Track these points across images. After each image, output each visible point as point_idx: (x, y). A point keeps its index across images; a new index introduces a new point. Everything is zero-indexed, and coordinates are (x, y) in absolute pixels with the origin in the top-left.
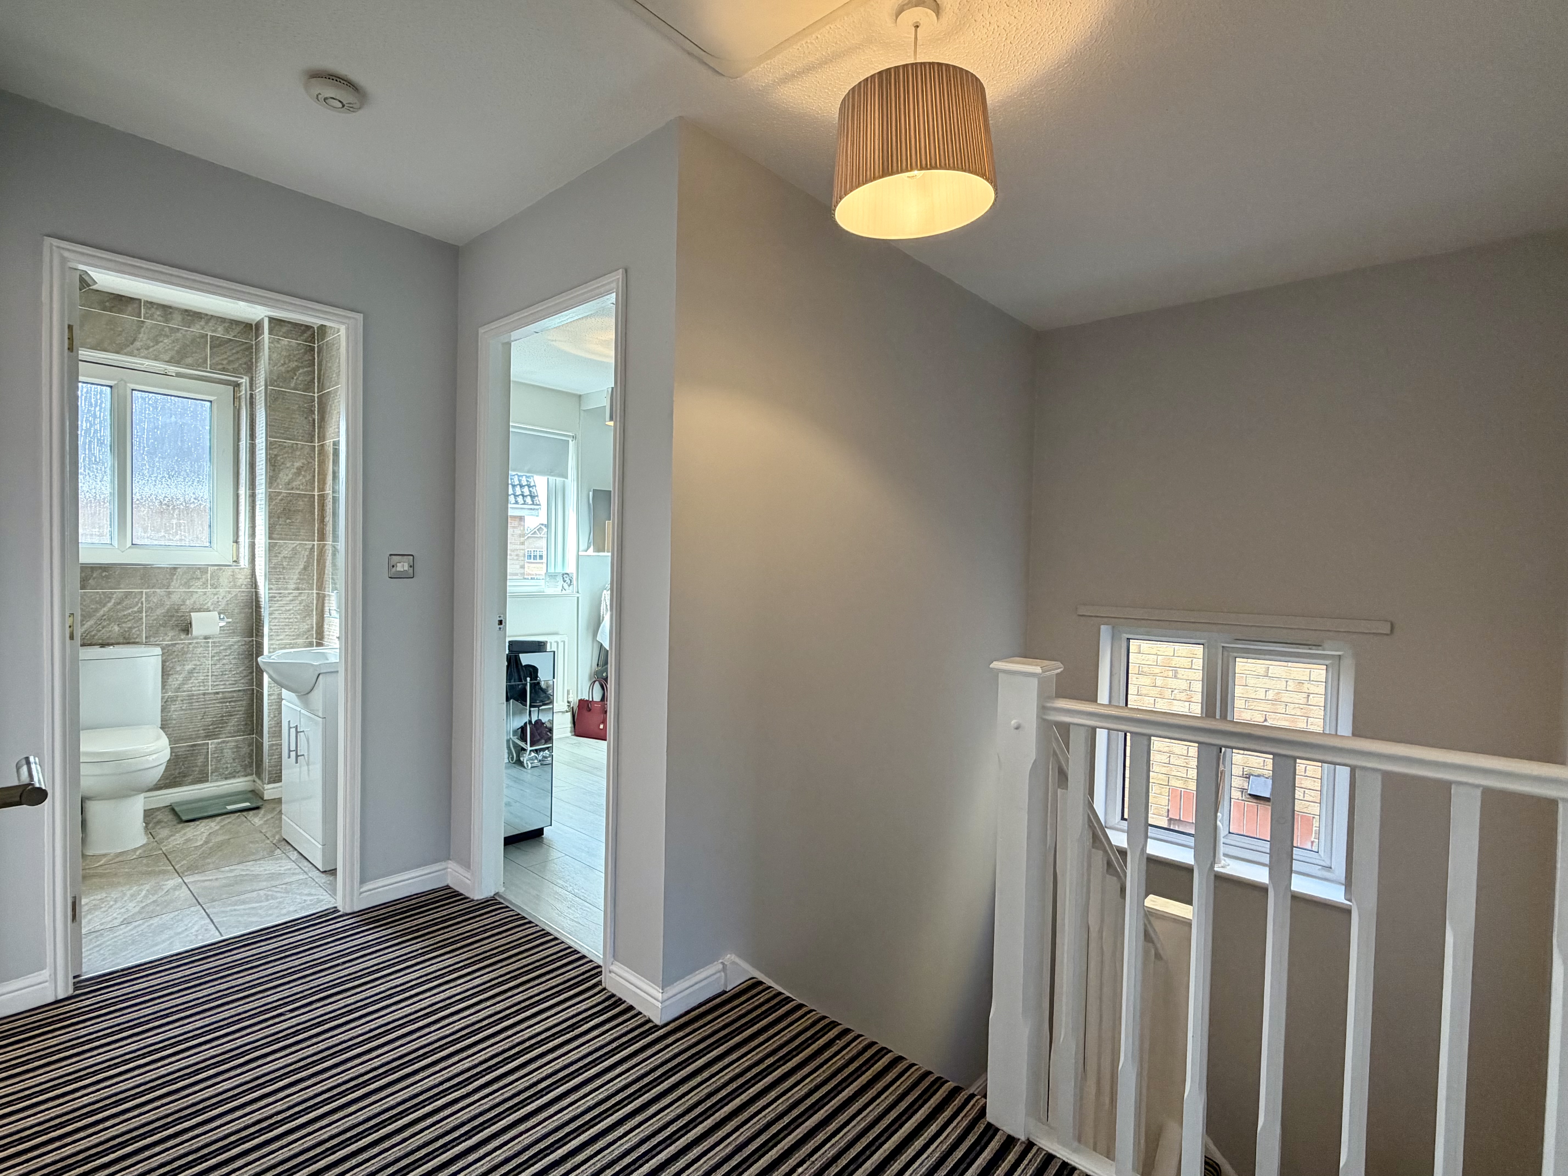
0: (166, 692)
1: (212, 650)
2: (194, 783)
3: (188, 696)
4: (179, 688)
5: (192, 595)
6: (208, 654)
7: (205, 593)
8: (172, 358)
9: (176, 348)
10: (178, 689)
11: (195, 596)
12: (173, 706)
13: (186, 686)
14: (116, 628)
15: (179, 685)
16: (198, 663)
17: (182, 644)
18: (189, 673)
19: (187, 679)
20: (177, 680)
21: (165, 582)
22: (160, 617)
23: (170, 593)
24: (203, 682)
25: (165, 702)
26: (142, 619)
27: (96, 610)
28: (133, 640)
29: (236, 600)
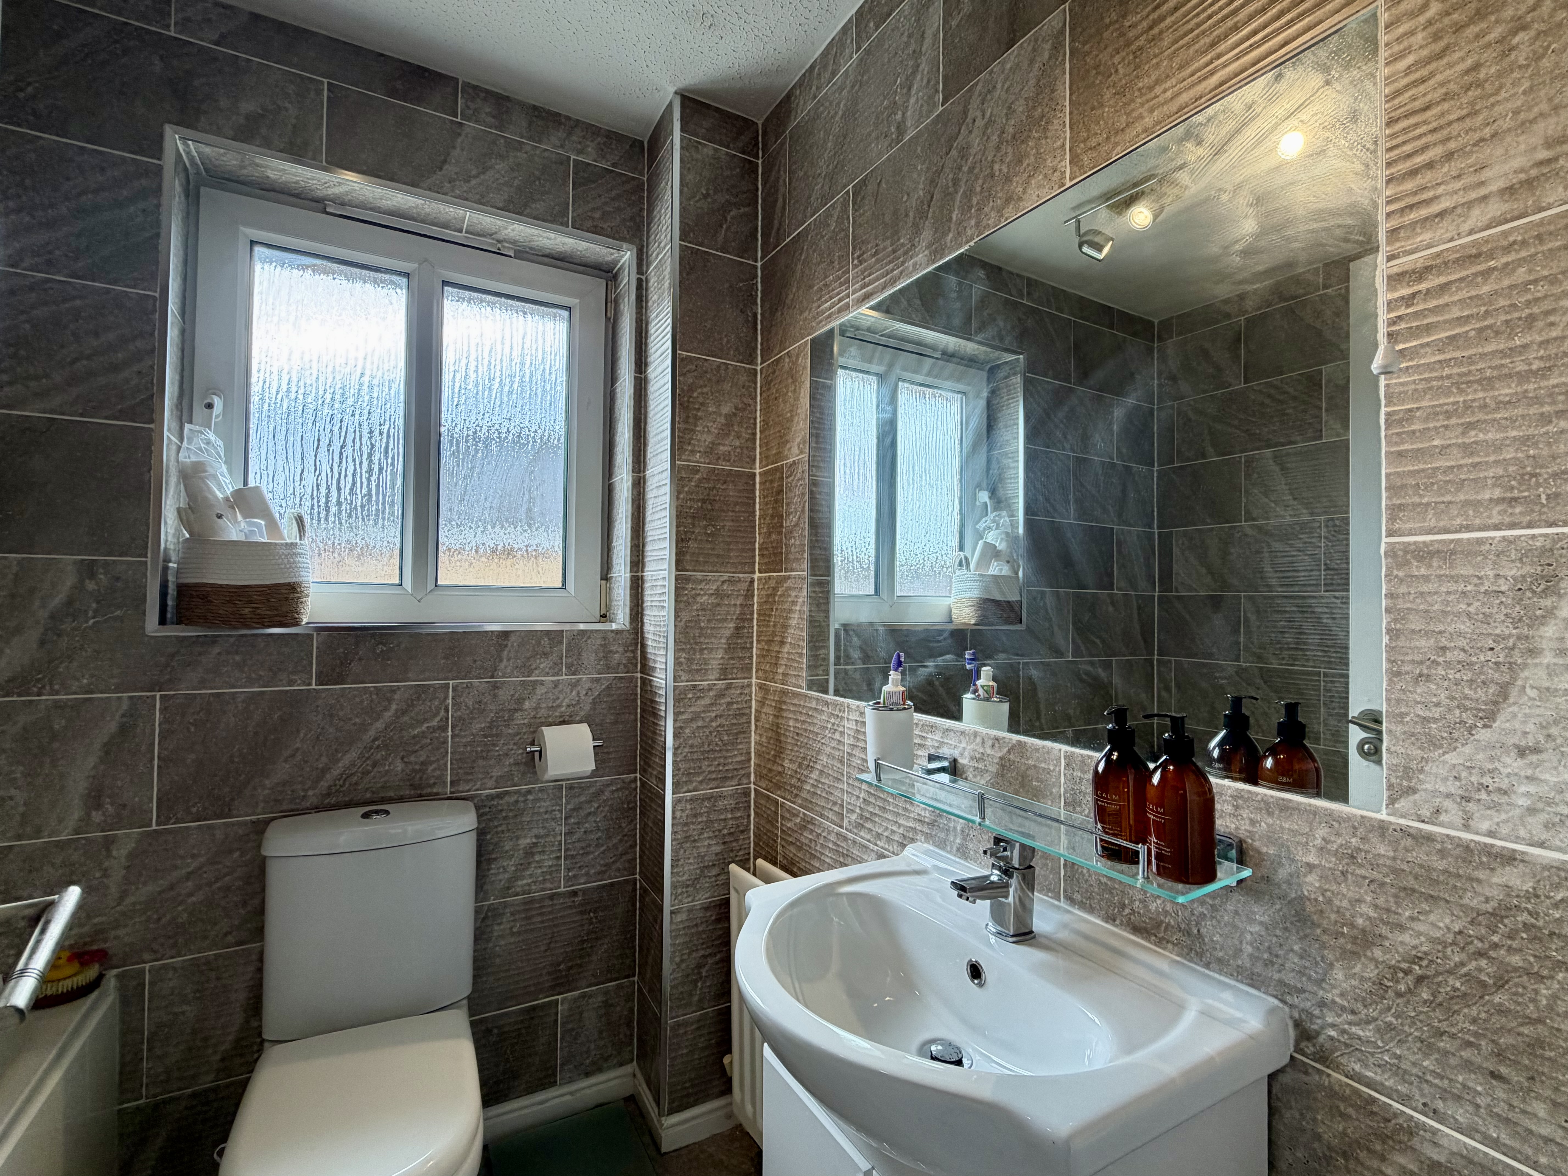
0: (485, 899)
1: (567, 803)
2: (531, 1090)
3: (525, 903)
4: (508, 888)
5: (534, 689)
6: (561, 811)
7: (556, 684)
8: (510, 201)
9: (516, 182)
10: (506, 890)
11: (540, 690)
12: (496, 928)
13: (520, 883)
14: (399, 766)
15: (509, 880)
16: (542, 832)
17: (516, 792)
18: (526, 853)
19: (523, 866)
20: (505, 871)
21: (487, 664)
22: (477, 738)
23: (495, 686)
24: (551, 873)
25: (484, 919)
26: (446, 742)
27: (363, 728)
28: (429, 790)
29: (609, 695)
